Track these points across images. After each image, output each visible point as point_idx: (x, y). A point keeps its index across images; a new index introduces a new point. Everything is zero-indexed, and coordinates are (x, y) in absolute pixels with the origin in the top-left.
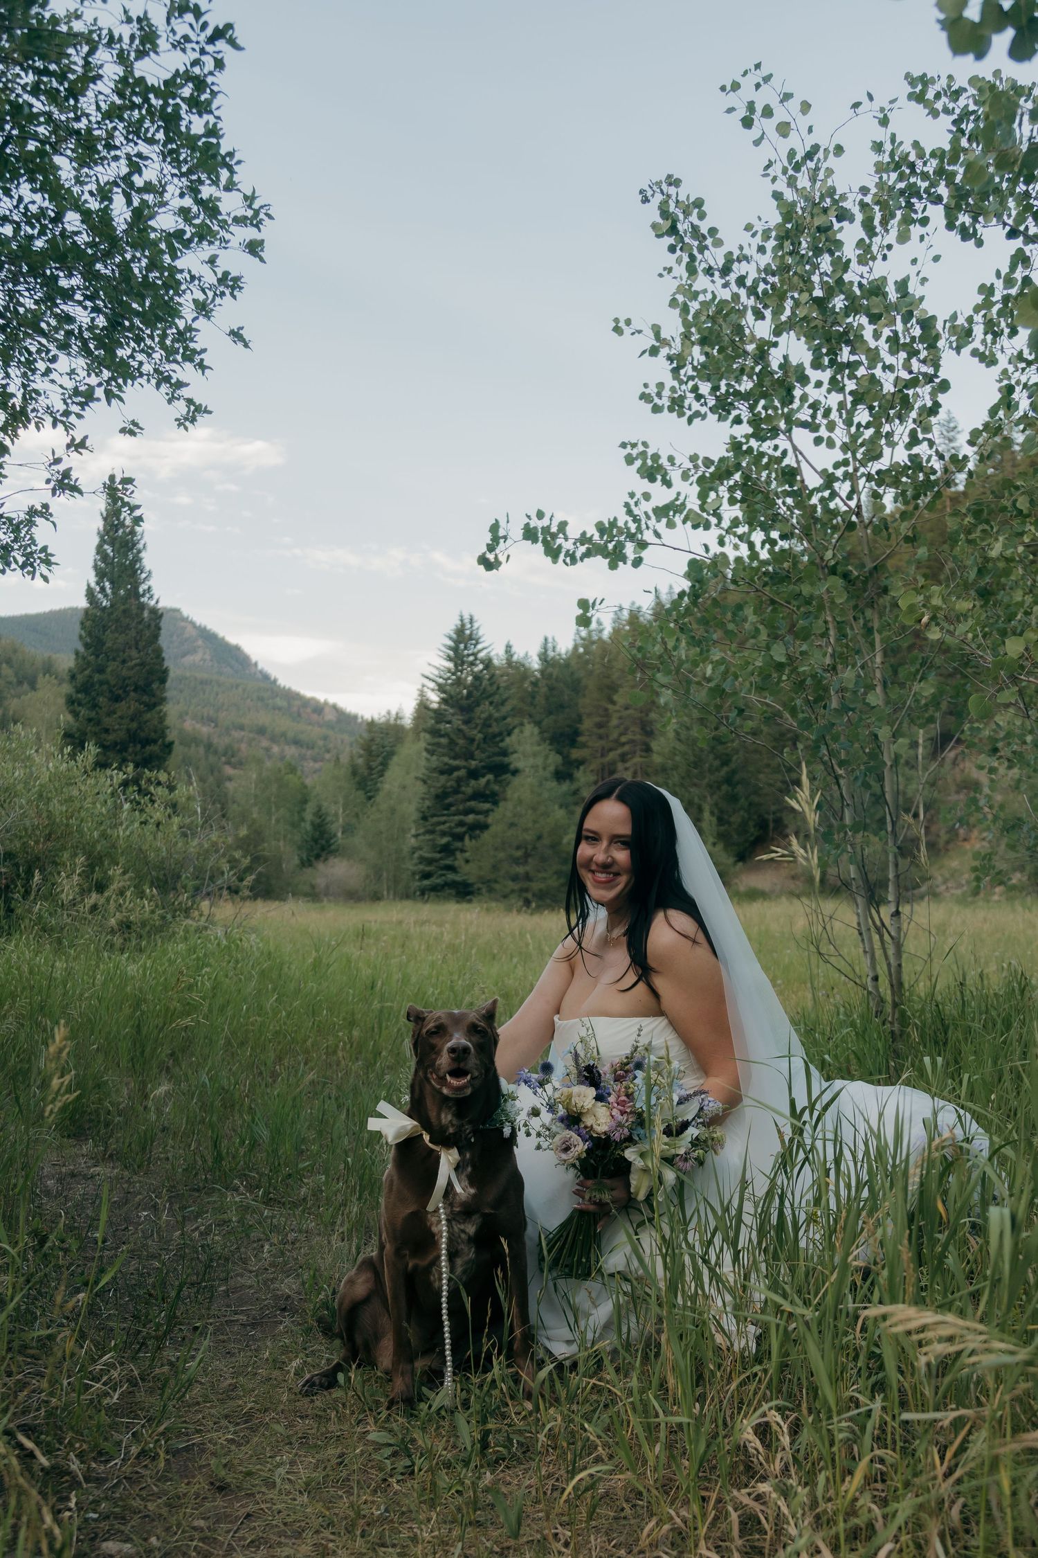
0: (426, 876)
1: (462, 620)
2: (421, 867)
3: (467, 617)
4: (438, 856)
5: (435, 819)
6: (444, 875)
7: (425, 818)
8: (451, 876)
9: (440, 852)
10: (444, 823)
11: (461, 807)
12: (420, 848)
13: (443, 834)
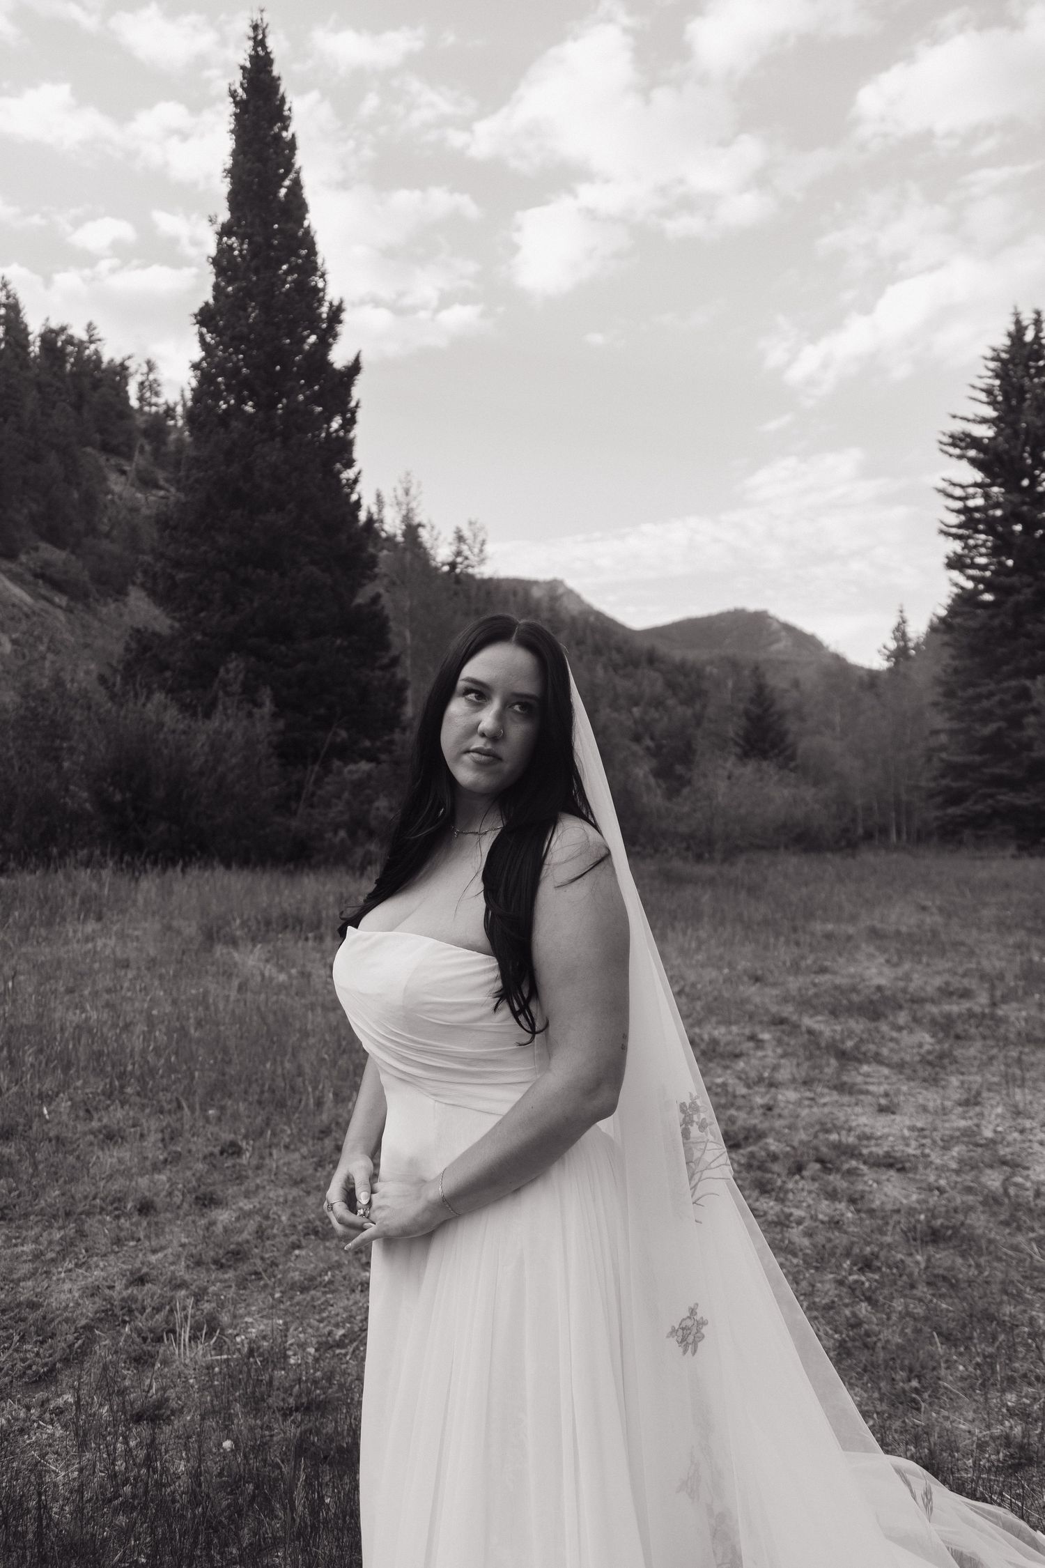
0: (956, 798)
1: (1018, 322)
2: (944, 782)
3: (1027, 318)
4: (978, 758)
5: (971, 692)
6: (991, 796)
7: (950, 694)
8: (1006, 798)
9: (980, 753)
10: (991, 694)
11: (1025, 663)
12: (943, 748)
13: (987, 716)
